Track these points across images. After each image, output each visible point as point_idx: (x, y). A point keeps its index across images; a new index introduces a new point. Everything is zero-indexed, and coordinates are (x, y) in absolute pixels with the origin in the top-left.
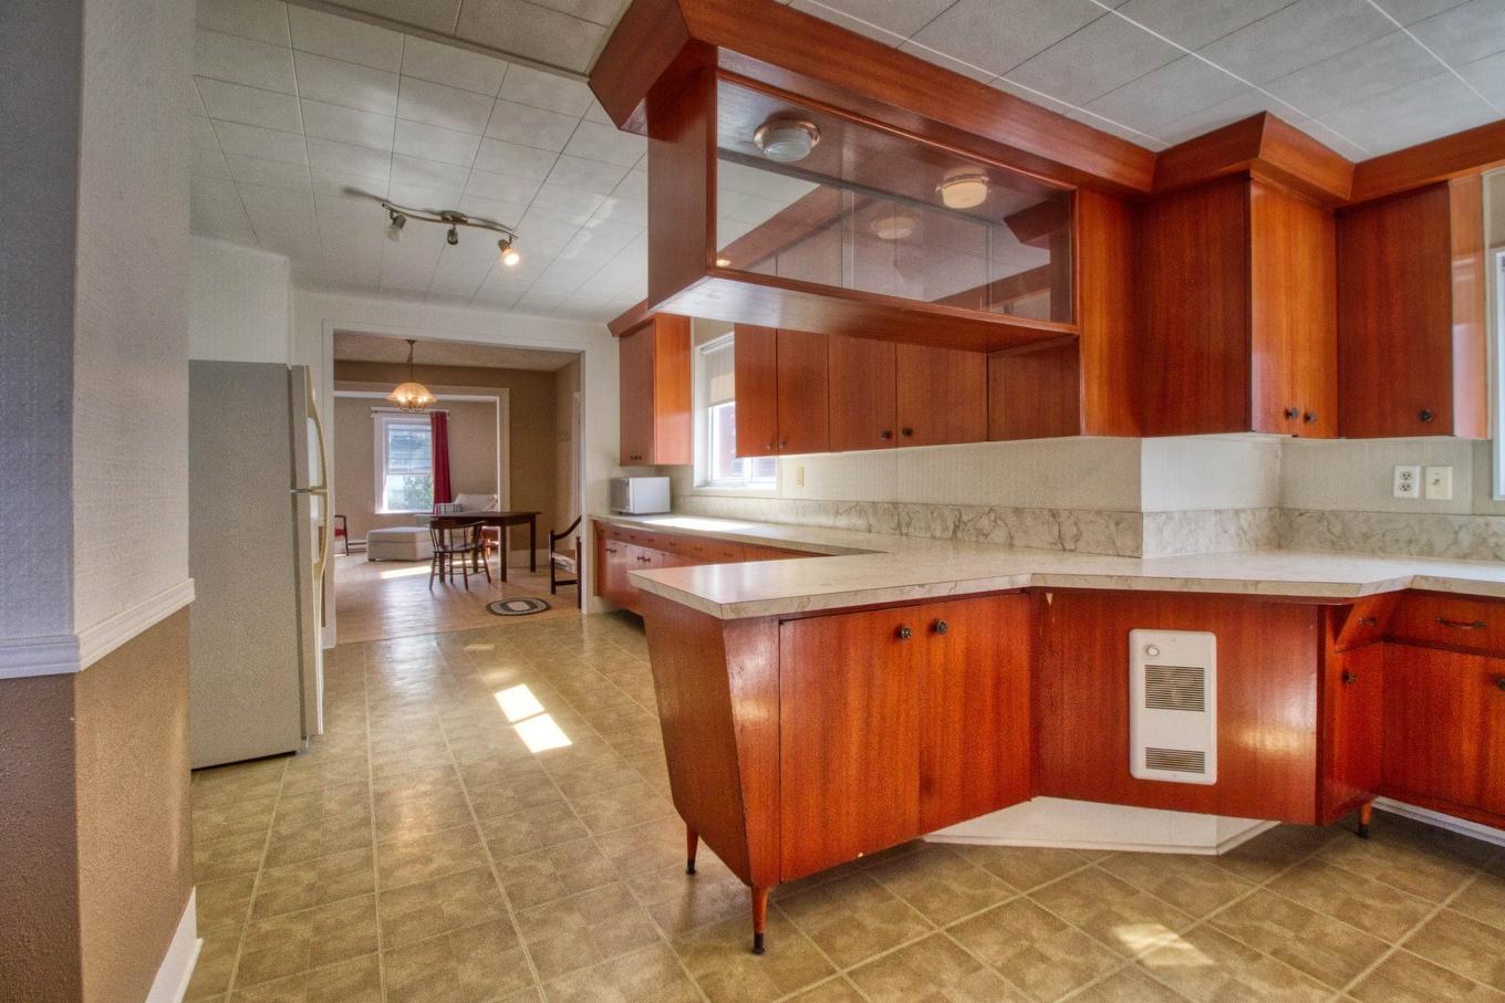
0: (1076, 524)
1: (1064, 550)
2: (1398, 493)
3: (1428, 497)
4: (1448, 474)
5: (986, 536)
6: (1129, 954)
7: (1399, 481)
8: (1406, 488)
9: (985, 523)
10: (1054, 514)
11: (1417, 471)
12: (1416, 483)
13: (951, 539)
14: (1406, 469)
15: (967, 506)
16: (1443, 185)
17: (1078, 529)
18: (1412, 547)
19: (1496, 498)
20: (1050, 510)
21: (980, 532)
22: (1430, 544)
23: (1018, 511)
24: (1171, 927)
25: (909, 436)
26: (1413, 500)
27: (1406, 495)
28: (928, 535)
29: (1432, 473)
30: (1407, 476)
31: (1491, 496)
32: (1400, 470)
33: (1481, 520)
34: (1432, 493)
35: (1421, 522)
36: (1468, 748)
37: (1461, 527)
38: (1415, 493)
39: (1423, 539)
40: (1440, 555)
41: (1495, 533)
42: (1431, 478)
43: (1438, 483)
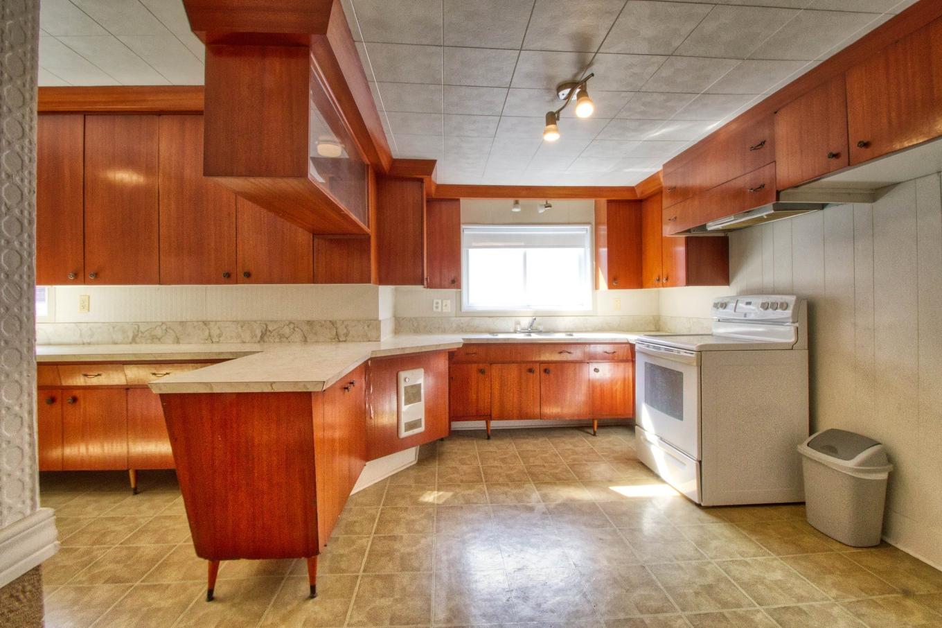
0: (346, 327)
1: (340, 341)
2: (434, 309)
4: (449, 302)
5: (287, 338)
6: (432, 504)
7: (435, 305)
8: (437, 307)
9: (287, 331)
10: (333, 323)
11: (440, 301)
12: (440, 305)
13: (259, 342)
14: (437, 301)
15: (271, 321)
16: (458, 200)
17: (347, 330)
20: (330, 321)
21: (281, 336)
22: (445, 329)
23: (310, 323)
24: (432, 490)
25: (248, 277)
26: (439, 312)
27: (437, 310)
28: (239, 340)
29: (444, 301)
30: (437, 303)
31: (461, 310)
32: (435, 301)
33: (458, 319)
34: (445, 310)
35: (442, 320)
36: (474, 396)
37: (453, 321)
38: (440, 309)
41: (462, 323)
42: (444, 304)
43: (446, 305)
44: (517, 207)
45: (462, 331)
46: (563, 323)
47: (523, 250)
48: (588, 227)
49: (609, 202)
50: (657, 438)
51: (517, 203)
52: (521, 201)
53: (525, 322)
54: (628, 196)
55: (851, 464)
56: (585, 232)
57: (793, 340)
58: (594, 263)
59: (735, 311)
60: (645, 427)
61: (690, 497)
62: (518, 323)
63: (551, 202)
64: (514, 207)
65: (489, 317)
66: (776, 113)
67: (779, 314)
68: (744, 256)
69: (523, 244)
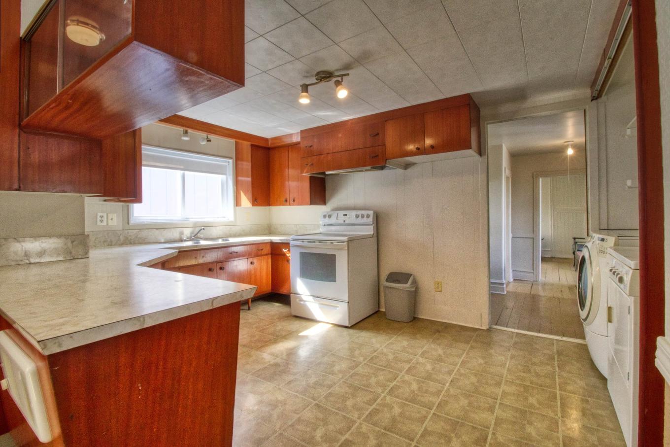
2: (99, 223)
3: (109, 225)
4: (115, 216)
7: (99, 219)
8: (102, 221)
11: (105, 215)
12: (105, 219)
14: (101, 214)
18: (105, 244)
19: (130, 224)
22: (111, 241)
26: (104, 226)
27: (102, 224)
29: (110, 216)
30: (102, 217)
31: (128, 223)
32: (99, 214)
33: (126, 232)
34: (110, 223)
35: (108, 233)
37: (120, 235)
38: (105, 223)
39: (109, 240)
40: (115, 245)
41: (130, 236)
42: (110, 218)
43: (112, 219)
44: (187, 136)
45: (131, 243)
46: (215, 232)
47: (182, 172)
48: (231, 161)
49: (252, 146)
50: (311, 297)
51: (186, 132)
52: (190, 131)
53: (187, 232)
54: (262, 144)
55: (408, 285)
56: (229, 164)
57: (372, 233)
58: (235, 187)
59: (337, 219)
60: (300, 293)
61: (340, 324)
62: (182, 233)
63: (211, 137)
64: (184, 136)
65: (157, 229)
66: (386, 121)
67: (365, 220)
68: (335, 190)
69: (182, 167)
